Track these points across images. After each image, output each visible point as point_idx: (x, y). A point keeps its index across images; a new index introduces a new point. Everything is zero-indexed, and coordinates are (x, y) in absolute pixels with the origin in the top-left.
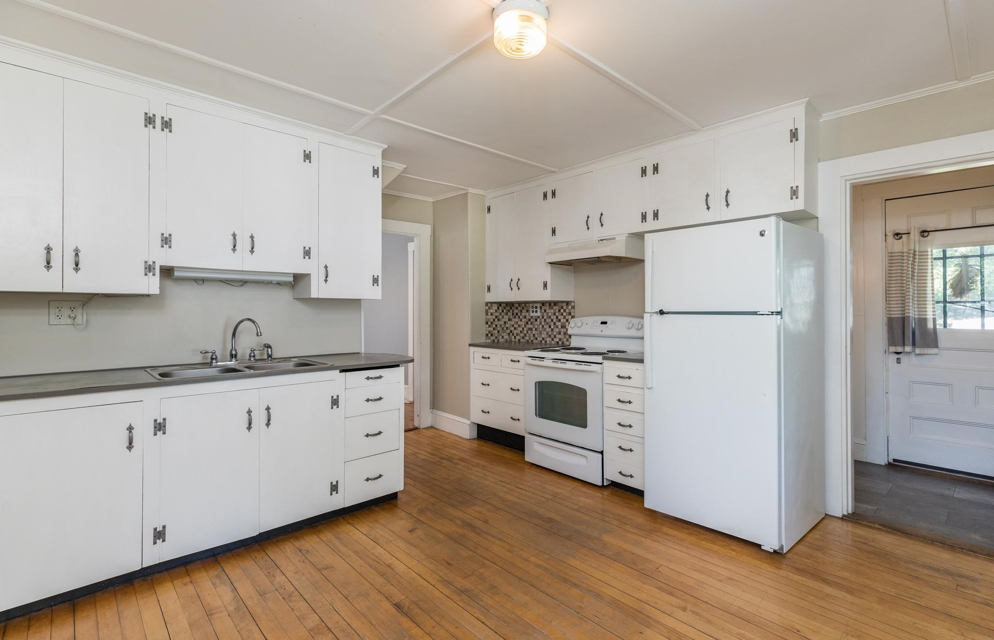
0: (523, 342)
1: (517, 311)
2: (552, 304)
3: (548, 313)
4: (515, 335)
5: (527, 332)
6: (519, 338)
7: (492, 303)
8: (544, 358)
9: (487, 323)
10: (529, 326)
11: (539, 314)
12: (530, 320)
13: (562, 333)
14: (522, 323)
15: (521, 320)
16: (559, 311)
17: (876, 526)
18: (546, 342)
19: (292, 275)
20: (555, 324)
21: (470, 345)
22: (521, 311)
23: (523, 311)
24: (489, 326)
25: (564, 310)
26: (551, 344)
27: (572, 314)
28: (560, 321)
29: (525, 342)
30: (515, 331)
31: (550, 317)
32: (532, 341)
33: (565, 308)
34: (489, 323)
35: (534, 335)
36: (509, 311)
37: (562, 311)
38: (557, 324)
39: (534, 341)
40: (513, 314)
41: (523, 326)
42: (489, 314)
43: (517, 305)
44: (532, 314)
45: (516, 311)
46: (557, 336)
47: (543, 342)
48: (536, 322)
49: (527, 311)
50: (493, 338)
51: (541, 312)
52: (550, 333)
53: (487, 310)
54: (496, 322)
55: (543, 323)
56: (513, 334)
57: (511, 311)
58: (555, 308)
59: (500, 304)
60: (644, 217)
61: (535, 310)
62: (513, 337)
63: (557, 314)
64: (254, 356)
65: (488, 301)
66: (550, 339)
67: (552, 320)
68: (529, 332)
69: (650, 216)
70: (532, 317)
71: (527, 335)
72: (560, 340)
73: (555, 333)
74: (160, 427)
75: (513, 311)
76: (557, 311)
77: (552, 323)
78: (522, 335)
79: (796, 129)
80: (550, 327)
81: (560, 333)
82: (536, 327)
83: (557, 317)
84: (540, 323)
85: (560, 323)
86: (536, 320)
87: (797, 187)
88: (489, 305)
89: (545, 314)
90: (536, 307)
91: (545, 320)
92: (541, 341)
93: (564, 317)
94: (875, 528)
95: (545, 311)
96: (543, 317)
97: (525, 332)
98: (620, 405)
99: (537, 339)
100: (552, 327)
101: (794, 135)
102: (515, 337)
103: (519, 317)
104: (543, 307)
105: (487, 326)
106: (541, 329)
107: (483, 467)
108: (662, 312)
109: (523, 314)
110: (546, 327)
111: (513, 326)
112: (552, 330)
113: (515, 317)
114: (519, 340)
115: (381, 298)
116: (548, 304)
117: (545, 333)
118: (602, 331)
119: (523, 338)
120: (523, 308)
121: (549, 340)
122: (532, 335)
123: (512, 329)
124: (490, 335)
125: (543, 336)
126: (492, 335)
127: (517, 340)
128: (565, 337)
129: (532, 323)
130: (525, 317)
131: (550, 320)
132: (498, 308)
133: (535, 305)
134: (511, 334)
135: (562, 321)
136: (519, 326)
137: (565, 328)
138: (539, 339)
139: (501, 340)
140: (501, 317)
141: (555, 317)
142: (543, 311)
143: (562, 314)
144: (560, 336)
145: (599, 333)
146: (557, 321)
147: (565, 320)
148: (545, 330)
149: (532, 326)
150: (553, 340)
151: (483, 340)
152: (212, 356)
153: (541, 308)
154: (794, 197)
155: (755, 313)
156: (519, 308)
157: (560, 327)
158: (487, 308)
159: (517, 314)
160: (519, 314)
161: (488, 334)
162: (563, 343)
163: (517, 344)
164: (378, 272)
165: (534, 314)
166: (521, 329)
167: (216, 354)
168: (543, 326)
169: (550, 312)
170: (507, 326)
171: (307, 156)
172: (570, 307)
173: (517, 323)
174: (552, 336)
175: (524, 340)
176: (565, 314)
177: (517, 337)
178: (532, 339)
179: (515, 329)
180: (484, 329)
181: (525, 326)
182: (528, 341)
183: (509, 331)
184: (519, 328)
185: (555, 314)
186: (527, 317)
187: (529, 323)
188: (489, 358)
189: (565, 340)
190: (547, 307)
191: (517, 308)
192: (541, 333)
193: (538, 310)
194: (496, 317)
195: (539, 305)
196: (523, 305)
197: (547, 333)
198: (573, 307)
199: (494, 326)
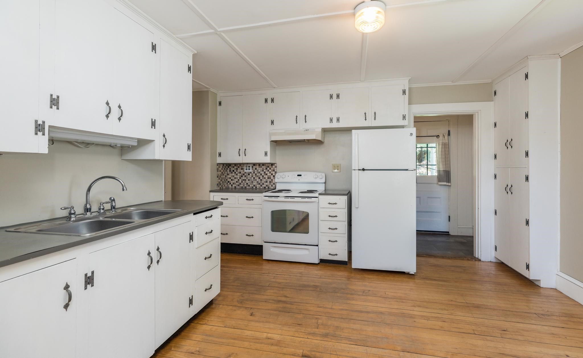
0: (238, 188)
1: (234, 169)
2: (261, 165)
3: (258, 170)
4: (232, 184)
5: (242, 182)
6: (235, 186)
7: (220, 164)
8: (279, 197)
9: (218, 177)
10: (244, 178)
11: (251, 171)
12: (244, 174)
13: (268, 182)
14: (238, 177)
15: (237, 175)
16: (266, 169)
17: (425, 256)
18: (256, 187)
19: (137, 141)
20: (263, 176)
21: (210, 191)
22: (237, 169)
23: (238, 169)
24: (219, 179)
25: (270, 168)
26: (260, 188)
27: (275, 171)
28: (267, 174)
29: (240, 188)
30: (232, 181)
31: (259, 172)
32: (246, 187)
33: (270, 167)
34: (219, 177)
35: (247, 184)
36: (227, 169)
37: (268, 169)
38: (265, 176)
39: (247, 187)
40: (230, 171)
41: (239, 178)
42: (219, 171)
43: (234, 165)
44: (245, 171)
45: (232, 169)
46: (265, 184)
47: (254, 187)
48: (249, 176)
49: (242, 169)
50: (220, 186)
51: (252, 169)
52: (259, 182)
53: (218, 168)
54: (222, 176)
55: (254, 176)
56: (230, 183)
57: (229, 169)
58: (263, 167)
59: (223, 164)
60: (331, 120)
61: (248, 168)
62: (230, 185)
63: (265, 171)
64: (103, 209)
65: (218, 162)
66: (260, 186)
67: (261, 174)
68: (244, 182)
69: (335, 120)
70: (245, 173)
71: (242, 183)
72: (267, 186)
73: (263, 182)
74: (89, 280)
75: (230, 169)
76: (265, 169)
77: (261, 176)
78: (237, 184)
79: (405, 90)
80: (259, 178)
81: (267, 182)
82: (249, 178)
83: (265, 172)
84: (252, 176)
85: (267, 176)
86: (249, 174)
87: (405, 115)
88: (219, 165)
89: (256, 171)
90: (249, 167)
91: (256, 174)
92: (253, 187)
93: (270, 173)
94: (424, 257)
95: (256, 169)
96: (254, 172)
97: (240, 182)
98: (331, 218)
99: (249, 186)
100: (261, 178)
101: (404, 92)
102: (232, 185)
103: (235, 173)
104: (254, 167)
105: (218, 178)
106: (252, 180)
107: (241, 268)
108: (364, 170)
109: (238, 171)
110: (257, 178)
111: (230, 178)
112: (261, 180)
113: (232, 173)
114: (235, 187)
115: (191, 160)
116: (258, 165)
117: (256, 182)
118: (299, 180)
119: (238, 185)
120: (238, 167)
121: (258, 186)
122: (245, 184)
123: (230, 180)
124: (219, 184)
125: (254, 184)
126: (220, 185)
127: (234, 187)
128: (270, 184)
129: (245, 176)
130: (240, 173)
131: (260, 174)
132: (223, 167)
133: (248, 165)
134: (229, 183)
135: (268, 174)
136: (235, 178)
137: (271, 179)
138: (251, 186)
139: (224, 188)
140: (224, 173)
141: (263, 172)
142: (254, 169)
143: (268, 171)
144: (267, 184)
145: (298, 181)
146: (264, 175)
147: (270, 174)
148: (256, 180)
149: (245, 178)
150: (261, 186)
151: (216, 188)
152: (70, 211)
153: (252, 167)
154: (404, 119)
155: (407, 170)
156: (235, 167)
157: (267, 178)
158: (218, 167)
159: (233, 171)
160: (235, 171)
161: (218, 184)
162: (269, 188)
163: (234, 189)
164: (190, 142)
165: (248, 171)
166: (237, 180)
167: (74, 209)
168: (254, 178)
169: (260, 169)
170: (227, 178)
171: (154, 48)
172: (274, 167)
173: (233, 176)
174: (261, 184)
175: (239, 187)
176: (270, 171)
177: (233, 185)
178: (245, 186)
179: (232, 180)
180: (217, 181)
181: (240, 178)
182: (242, 187)
183: (227, 182)
184: (235, 180)
185: (263, 171)
186: (242, 173)
187: (244, 176)
188: (227, 199)
189: (270, 186)
190: (257, 167)
191: (233, 167)
192: (252, 182)
193: (251, 168)
194: (222, 173)
195: (251, 166)
196: (239, 165)
197: (258, 182)
198: (276, 167)
199: (221, 179)
